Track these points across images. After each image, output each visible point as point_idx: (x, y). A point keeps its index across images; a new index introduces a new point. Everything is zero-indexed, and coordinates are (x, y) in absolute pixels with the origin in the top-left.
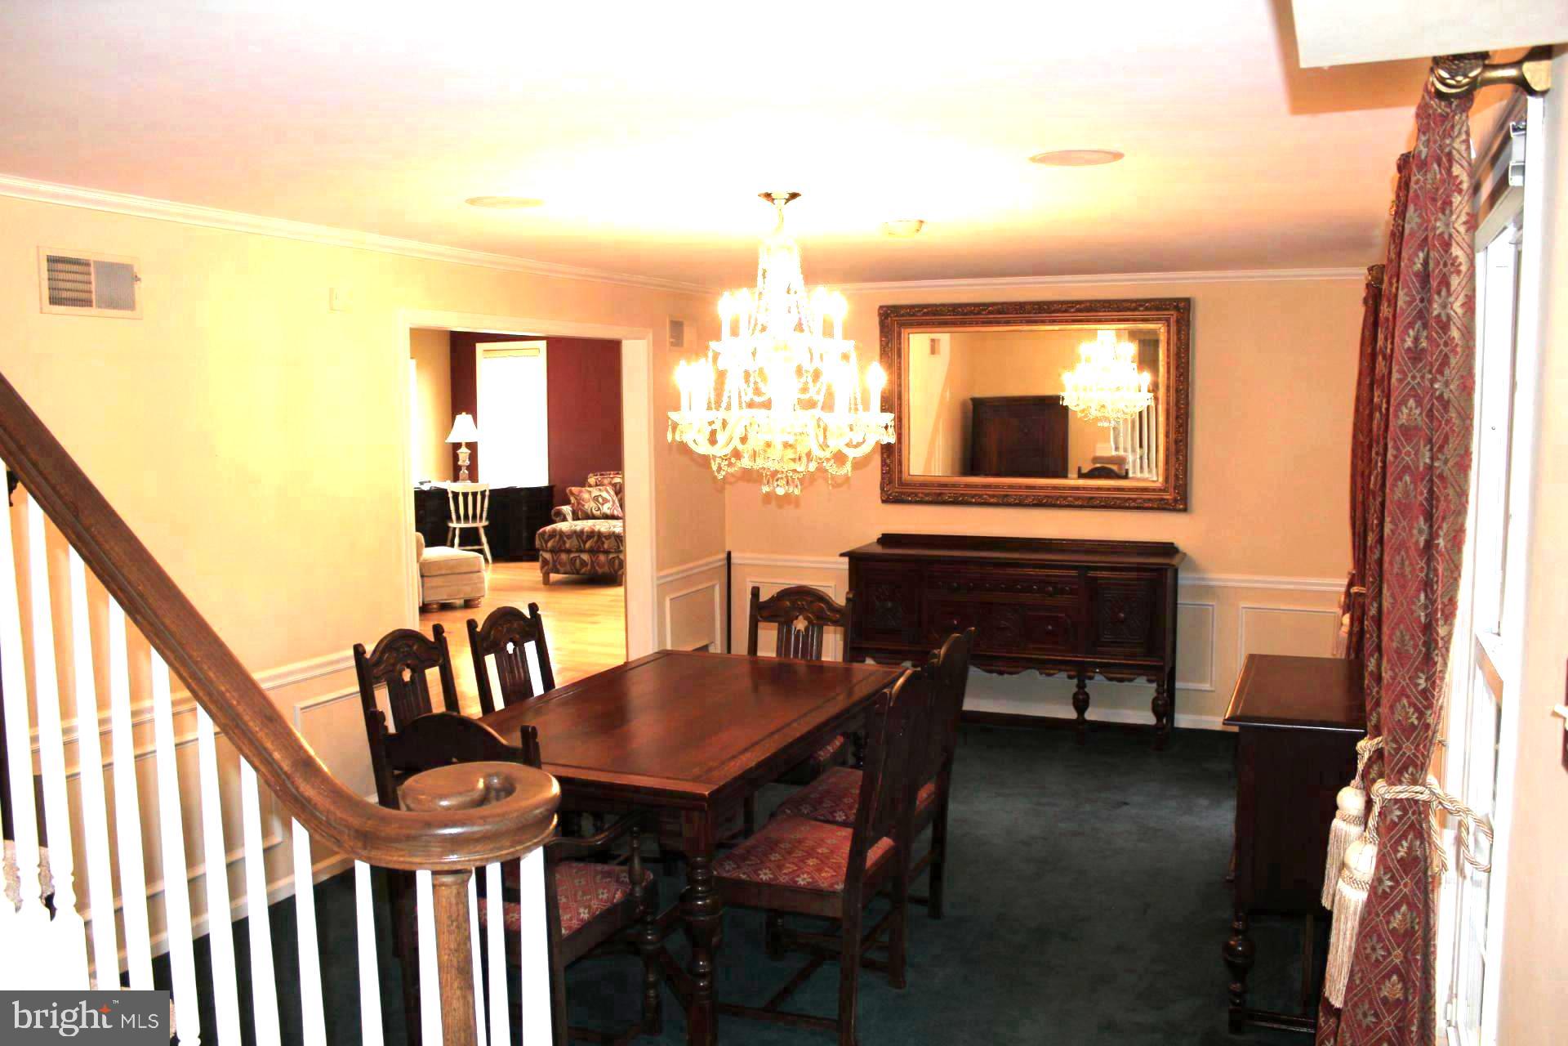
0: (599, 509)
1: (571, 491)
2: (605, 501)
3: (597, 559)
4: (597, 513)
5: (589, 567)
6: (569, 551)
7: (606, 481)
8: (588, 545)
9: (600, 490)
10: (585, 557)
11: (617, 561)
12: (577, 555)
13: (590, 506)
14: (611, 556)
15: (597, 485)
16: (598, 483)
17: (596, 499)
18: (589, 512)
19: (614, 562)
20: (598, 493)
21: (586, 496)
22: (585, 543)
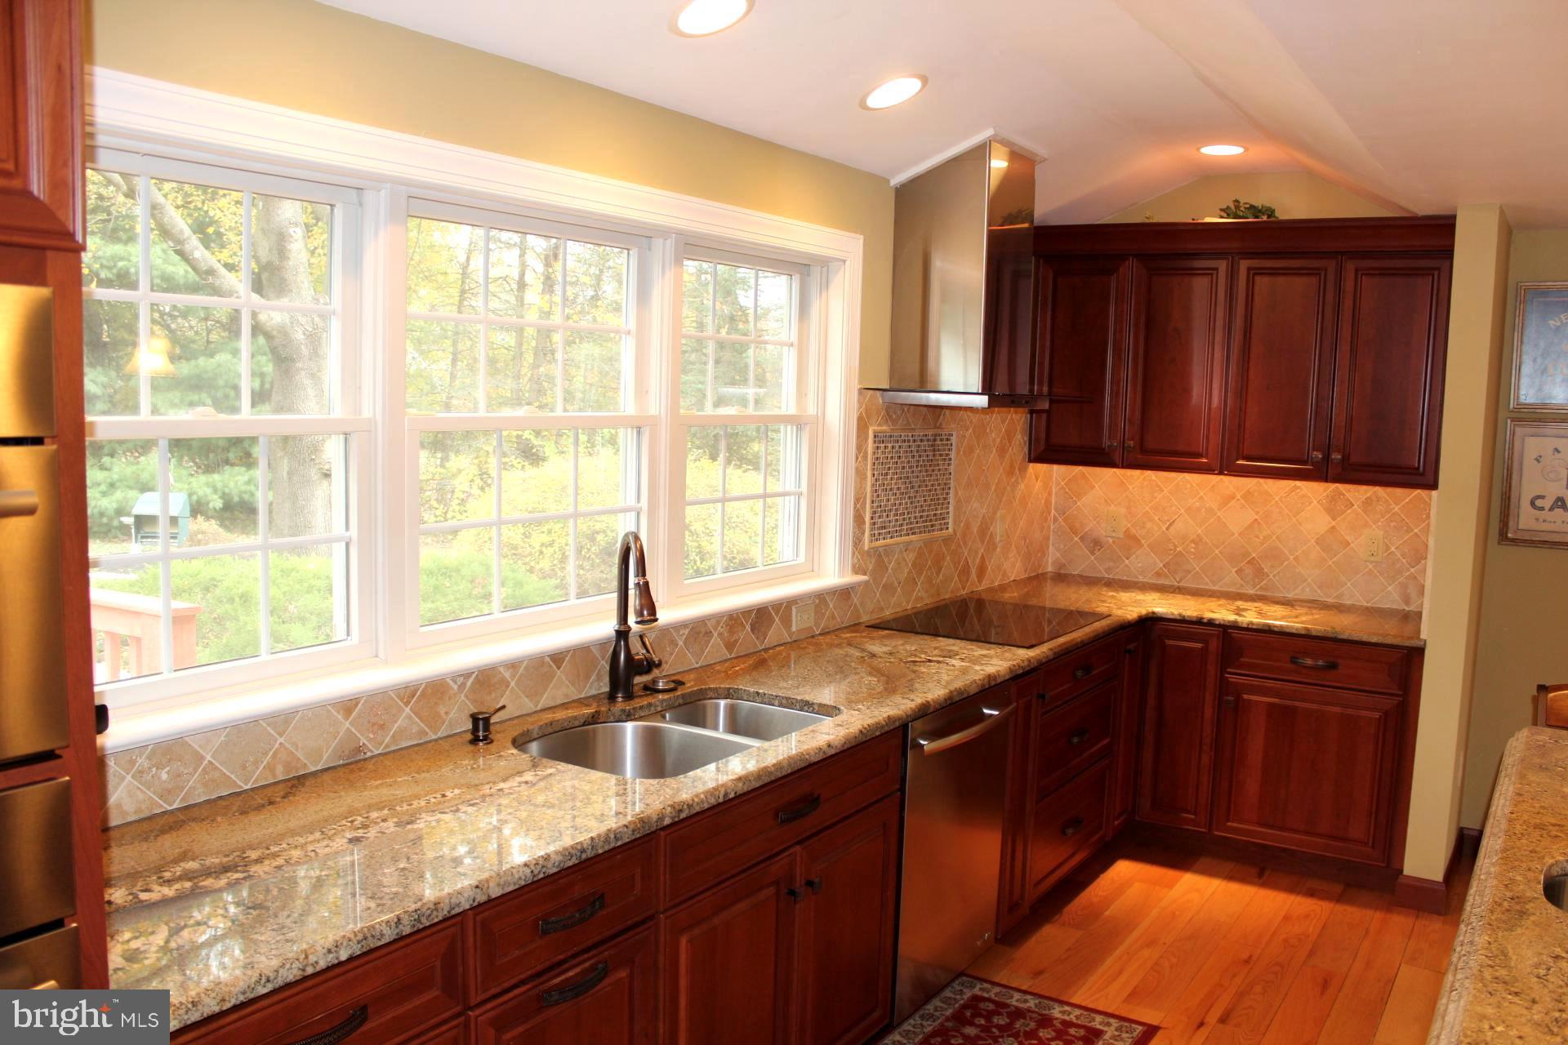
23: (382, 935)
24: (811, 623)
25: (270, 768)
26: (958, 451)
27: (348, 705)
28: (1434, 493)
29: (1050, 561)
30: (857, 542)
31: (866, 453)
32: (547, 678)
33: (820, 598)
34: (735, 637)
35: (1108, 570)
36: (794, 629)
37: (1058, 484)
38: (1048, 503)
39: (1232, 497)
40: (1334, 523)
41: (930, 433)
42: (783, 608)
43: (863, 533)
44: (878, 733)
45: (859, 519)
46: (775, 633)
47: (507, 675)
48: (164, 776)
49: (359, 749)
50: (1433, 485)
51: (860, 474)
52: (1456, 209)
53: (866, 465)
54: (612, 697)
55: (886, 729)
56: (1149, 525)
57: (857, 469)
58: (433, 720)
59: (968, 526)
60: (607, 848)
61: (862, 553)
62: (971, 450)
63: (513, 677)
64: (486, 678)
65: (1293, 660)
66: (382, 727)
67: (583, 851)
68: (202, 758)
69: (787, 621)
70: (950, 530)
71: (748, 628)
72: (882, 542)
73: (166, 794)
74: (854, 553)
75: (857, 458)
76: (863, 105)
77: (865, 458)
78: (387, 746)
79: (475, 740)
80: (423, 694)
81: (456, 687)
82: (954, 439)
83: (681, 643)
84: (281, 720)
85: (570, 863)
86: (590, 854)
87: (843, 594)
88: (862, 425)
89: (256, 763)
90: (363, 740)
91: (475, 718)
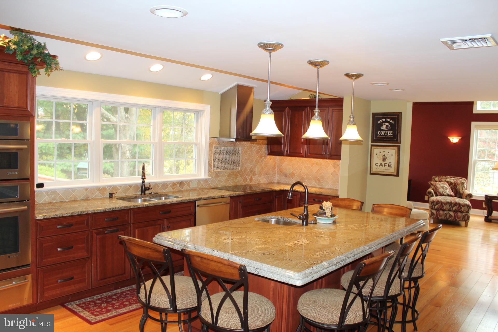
0: (445, 192)
1: (431, 184)
2: (447, 189)
3: (457, 214)
4: (445, 194)
5: (453, 218)
6: (444, 210)
7: (443, 180)
8: (454, 209)
9: (443, 183)
10: (452, 213)
11: (466, 217)
12: (447, 212)
13: (441, 190)
14: (464, 214)
15: (439, 182)
16: (440, 181)
17: (443, 187)
18: (441, 192)
19: (465, 217)
20: (443, 185)
21: (438, 186)
22: (453, 207)
23: (75, 213)
24: (196, 186)
25: (71, 198)
26: (242, 152)
27: (86, 189)
28: (340, 161)
29: (276, 179)
30: (209, 170)
31: (212, 151)
32: (128, 190)
33: (199, 181)
34: (175, 187)
35: (288, 181)
36: (191, 187)
37: (278, 161)
38: (275, 165)
39: (314, 164)
40: (335, 170)
41: (233, 147)
42: (188, 182)
43: (212, 168)
44: (186, 201)
45: (210, 165)
46: (186, 187)
47: (119, 188)
48: (53, 196)
49: (88, 197)
50: (340, 159)
51: (210, 156)
52: (343, 97)
53: (212, 154)
54: (141, 194)
55: (188, 201)
56: (297, 170)
57: (209, 155)
58: (103, 194)
59: (246, 169)
60: (118, 209)
61: (211, 172)
62: (247, 152)
63: (120, 188)
64: (115, 187)
65: (314, 200)
66: (93, 194)
67: (113, 209)
68: (59, 194)
69: (189, 185)
70: (240, 170)
71: (178, 185)
72: (217, 170)
73: (53, 199)
74: (208, 173)
75: (209, 152)
76: (200, 79)
77: (212, 152)
78: (94, 197)
79: (110, 197)
80: (101, 189)
81: (108, 189)
82: (240, 149)
83: (160, 187)
84: (74, 190)
85: (111, 210)
86: (115, 209)
87: (206, 181)
88: (210, 145)
89: (69, 197)
90: (89, 196)
91: (110, 194)
